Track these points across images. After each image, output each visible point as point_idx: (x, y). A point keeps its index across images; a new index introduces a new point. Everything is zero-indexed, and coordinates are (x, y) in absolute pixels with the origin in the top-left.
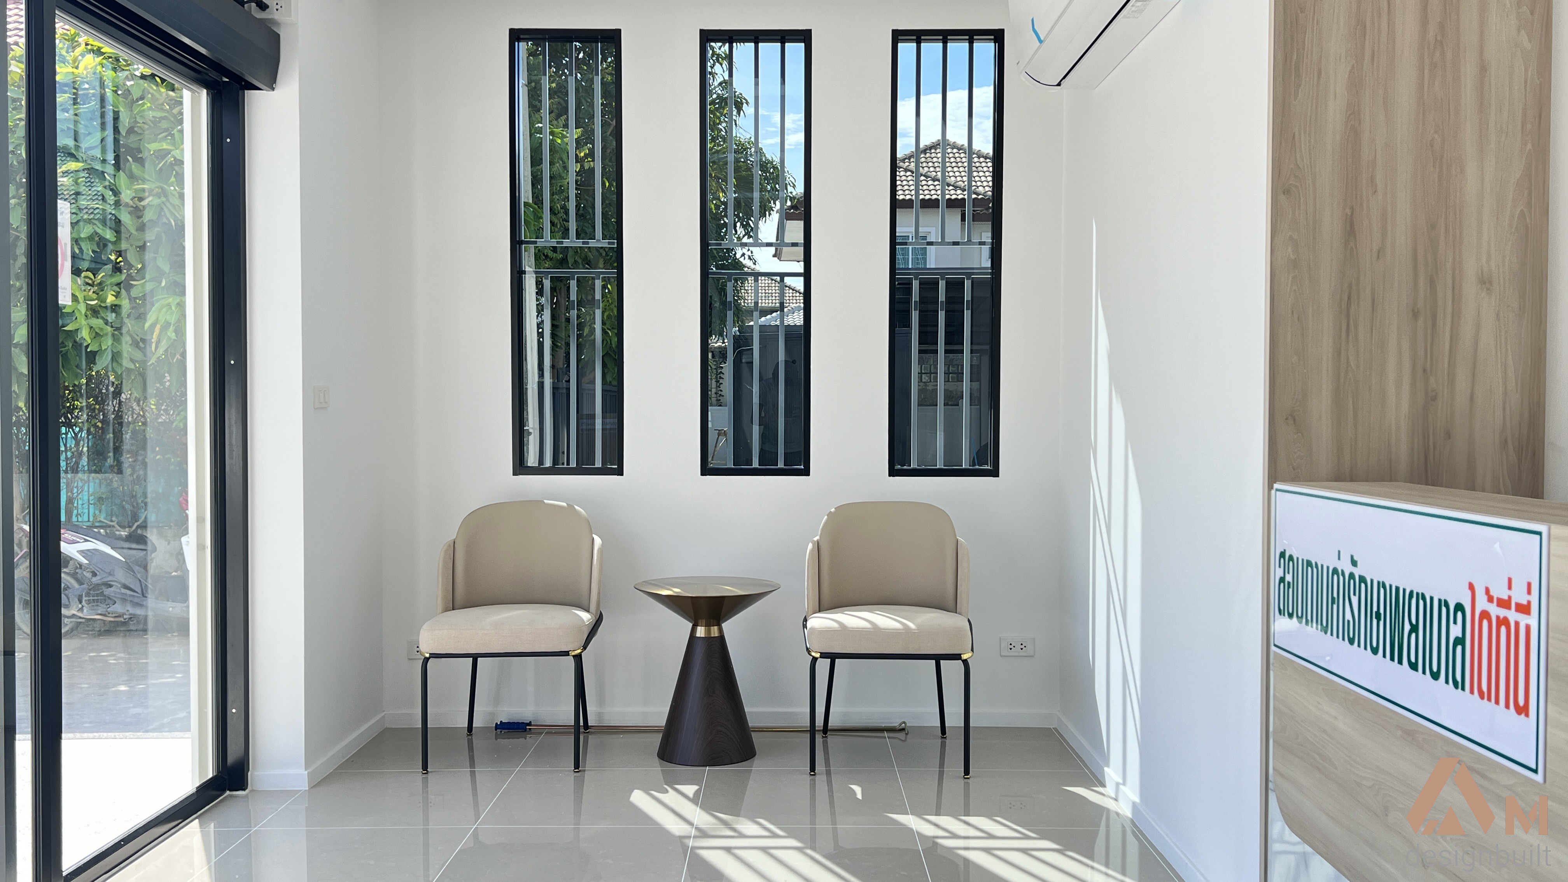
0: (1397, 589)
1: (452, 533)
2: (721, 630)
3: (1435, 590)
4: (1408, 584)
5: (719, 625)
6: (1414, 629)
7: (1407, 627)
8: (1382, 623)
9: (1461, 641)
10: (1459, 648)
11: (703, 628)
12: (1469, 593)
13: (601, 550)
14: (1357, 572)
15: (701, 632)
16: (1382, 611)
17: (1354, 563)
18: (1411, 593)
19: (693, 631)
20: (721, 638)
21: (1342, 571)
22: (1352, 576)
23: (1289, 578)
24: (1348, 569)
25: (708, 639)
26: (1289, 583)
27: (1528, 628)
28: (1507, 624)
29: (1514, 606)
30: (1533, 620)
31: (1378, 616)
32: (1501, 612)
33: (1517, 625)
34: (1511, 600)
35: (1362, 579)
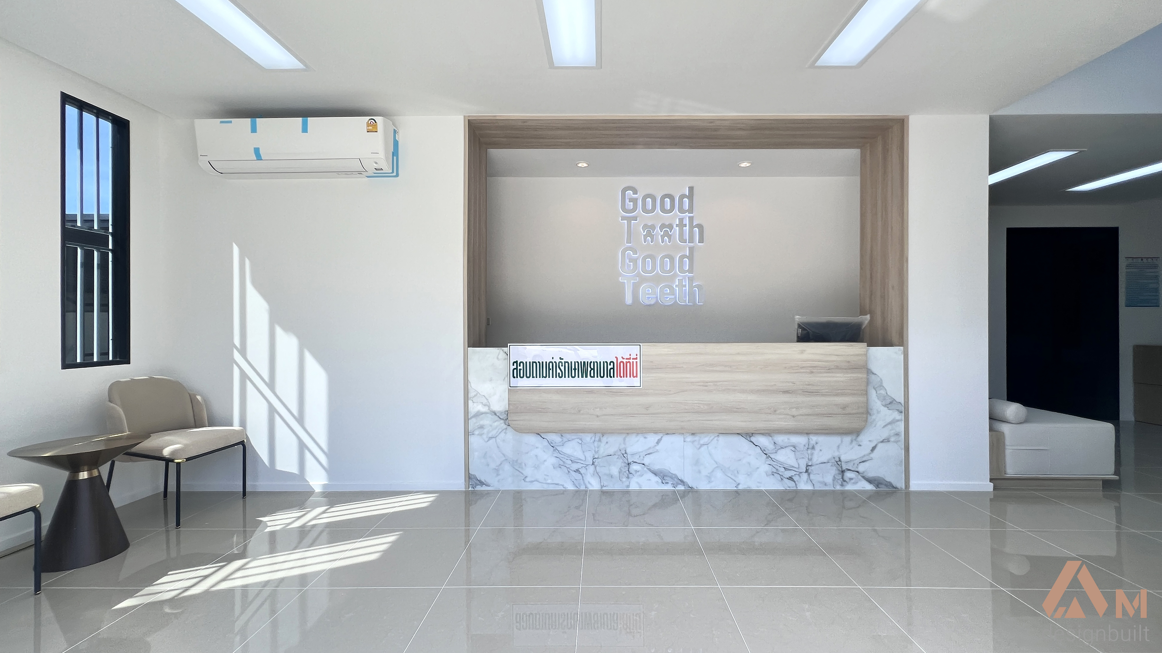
0: (583, 362)
2: (99, 471)
3: (601, 360)
4: (587, 360)
5: (98, 468)
6: (592, 369)
7: (589, 369)
8: (577, 370)
9: (613, 368)
10: (612, 370)
14: (562, 361)
16: (577, 367)
17: (561, 359)
18: (589, 362)
21: (555, 362)
22: (560, 362)
23: (520, 368)
24: (558, 361)
27: (637, 362)
28: (629, 362)
29: (631, 359)
30: (638, 360)
31: (575, 369)
32: (628, 361)
33: (633, 362)
34: (630, 357)
35: (565, 362)
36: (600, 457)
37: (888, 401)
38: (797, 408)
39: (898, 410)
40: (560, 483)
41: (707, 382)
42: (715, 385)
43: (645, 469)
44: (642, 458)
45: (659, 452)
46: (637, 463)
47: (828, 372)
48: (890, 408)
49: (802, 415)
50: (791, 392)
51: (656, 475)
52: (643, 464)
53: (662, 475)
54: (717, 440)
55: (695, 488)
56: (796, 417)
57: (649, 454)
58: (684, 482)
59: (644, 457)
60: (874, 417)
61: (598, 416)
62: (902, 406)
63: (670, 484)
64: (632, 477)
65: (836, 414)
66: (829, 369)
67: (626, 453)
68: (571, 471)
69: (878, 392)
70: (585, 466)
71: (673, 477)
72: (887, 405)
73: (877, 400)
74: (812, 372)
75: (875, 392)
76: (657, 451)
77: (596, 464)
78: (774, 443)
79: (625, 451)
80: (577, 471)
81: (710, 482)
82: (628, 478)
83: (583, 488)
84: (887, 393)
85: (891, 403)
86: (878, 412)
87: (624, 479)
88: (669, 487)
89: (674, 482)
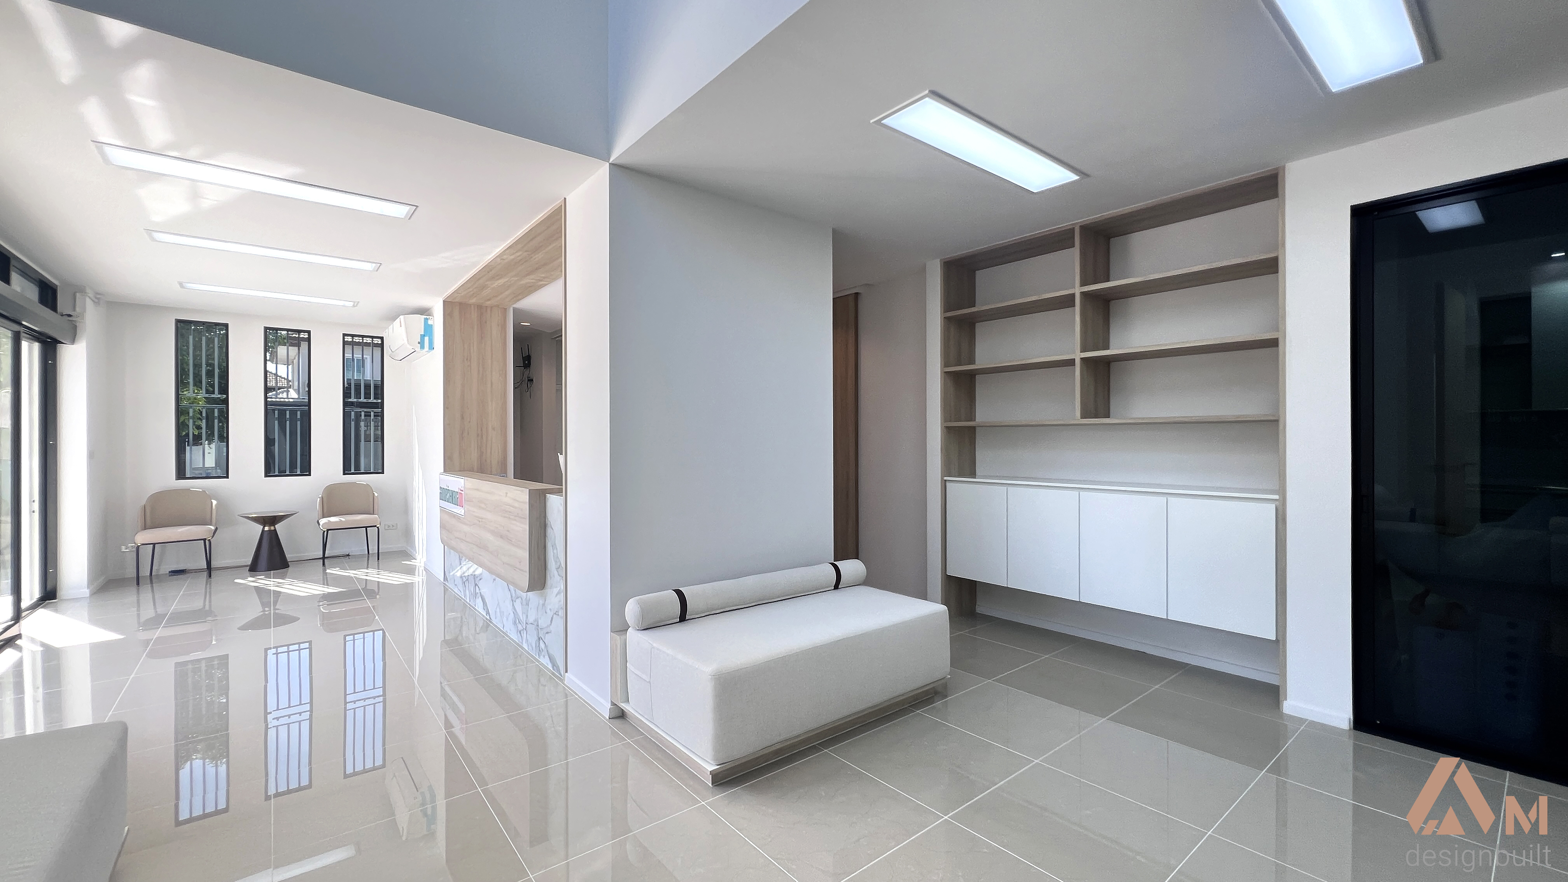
1: (143, 502)
2: (275, 527)
5: (274, 526)
11: (267, 527)
13: (216, 505)
15: (267, 528)
19: (264, 528)
20: (275, 530)
25: (270, 531)
37: (558, 564)
38: (505, 556)
45: (483, 579)
48: (559, 573)
51: (482, 600)
55: (492, 619)
61: (455, 538)
69: (554, 551)
72: (558, 568)
73: (553, 561)
81: (496, 618)
84: (558, 554)
88: (485, 614)
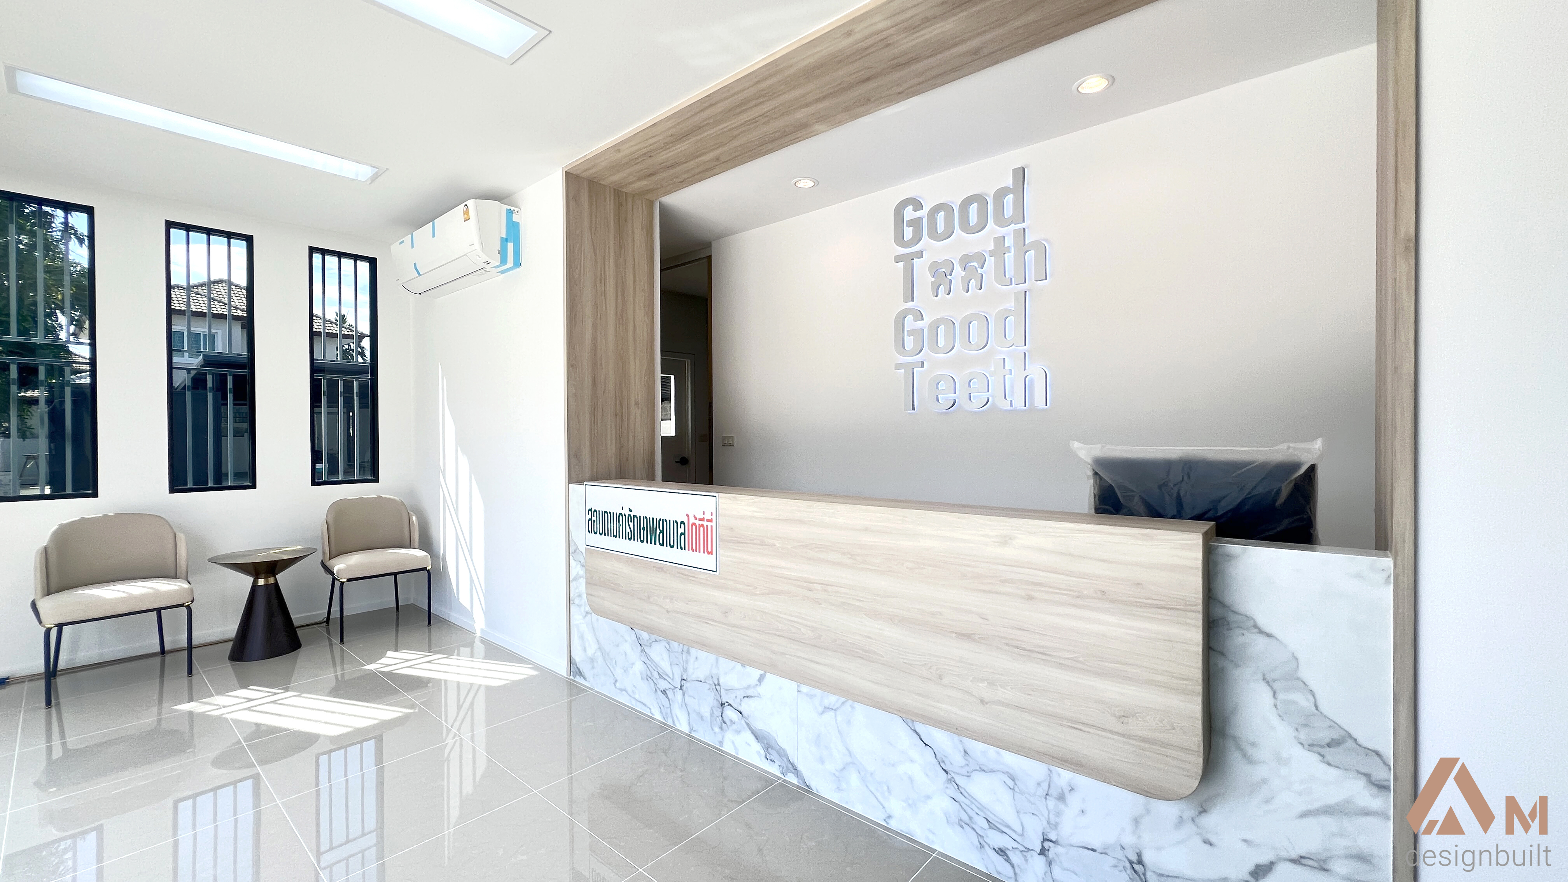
0: (653, 519)
1: (43, 542)
3: (671, 517)
4: (657, 516)
6: (662, 532)
7: (658, 531)
8: (645, 531)
9: (684, 534)
10: (683, 536)
11: (262, 580)
12: (687, 517)
14: (632, 514)
16: (645, 527)
17: (630, 510)
18: (660, 520)
19: (255, 582)
21: (624, 514)
22: (629, 515)
23: (594, 518)
24: (627, 513)
25: (266, 586)
26: (594, 521)
27: (712, 526)
28: (703, 525)
29: (705, 520)
30: (713, 524)
31: (644, 529)
32: (701, 523)
33: (707, 526)
34: (704, 518)
35: (635, 516)
36: (689, 680)
37: (1325, 736)
38: (992, 684)
39: (1368, 776)
40: (648, 704)
41: (813, 583)
42: (825, 591)
43: (743, 722)
44: (738, 700)
45: (761, 698)
46: (732, 707)
47: (1074, 606)
48: (1329, 758)
49: (1007, 705)
50: (976, 637)
51: (757, 739)
52: (741, 713)
53: (768, 745)
54: (852, 707)
55: (814, 789)
56: (988, 705)
57: (747, 697)
58: (798, 771)
59: (741, 701)
60: (1260, 772)
61: (668, 612)
62: (1389, 766)
63: (776, 765)
64: (726, 731)
65: (1098, 728)
66: (1078, 597)
67: (719, 685)
68: (658, 691)
69: (1281, 696)
70: (673, 688)
71: (782, 754)
72: (1322, 746)
73: (1275, 720)
74: (1030, 598)
75: (1271, 693)
76: (759, 696)
77: (684, 688)
78: (966, 752)
79: (718, 680)
80: (664, 692)
81: (839, 789)
82: (721, 728)
83: (670, 723)
84: (1316, 707)
85: (1333, 744)
86: (1281, 761)
87: (717, 729)
88: (774, 769)
89: (783, 765)
